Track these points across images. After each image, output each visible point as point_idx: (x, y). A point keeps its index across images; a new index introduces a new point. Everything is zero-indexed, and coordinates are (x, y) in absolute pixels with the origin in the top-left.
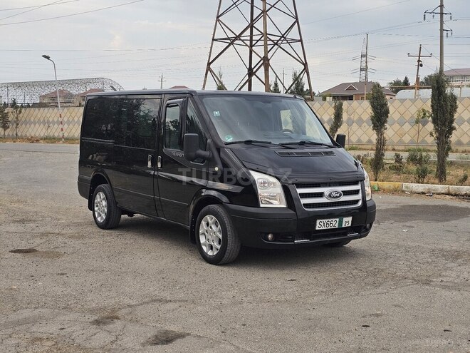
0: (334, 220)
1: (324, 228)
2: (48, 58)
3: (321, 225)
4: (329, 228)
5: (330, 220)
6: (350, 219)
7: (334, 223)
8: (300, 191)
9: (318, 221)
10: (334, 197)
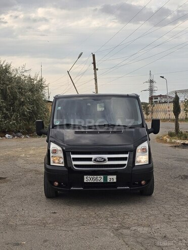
0: (99, 177)
1: (90, 181)
2: (163, 77)
3: (87, 179)
4: (95, 181)
5: (95, 177)
6: (115, 177)
7: (99, 179)
8: (73, 156)
9: (85, 177)
10: (98, 161)
